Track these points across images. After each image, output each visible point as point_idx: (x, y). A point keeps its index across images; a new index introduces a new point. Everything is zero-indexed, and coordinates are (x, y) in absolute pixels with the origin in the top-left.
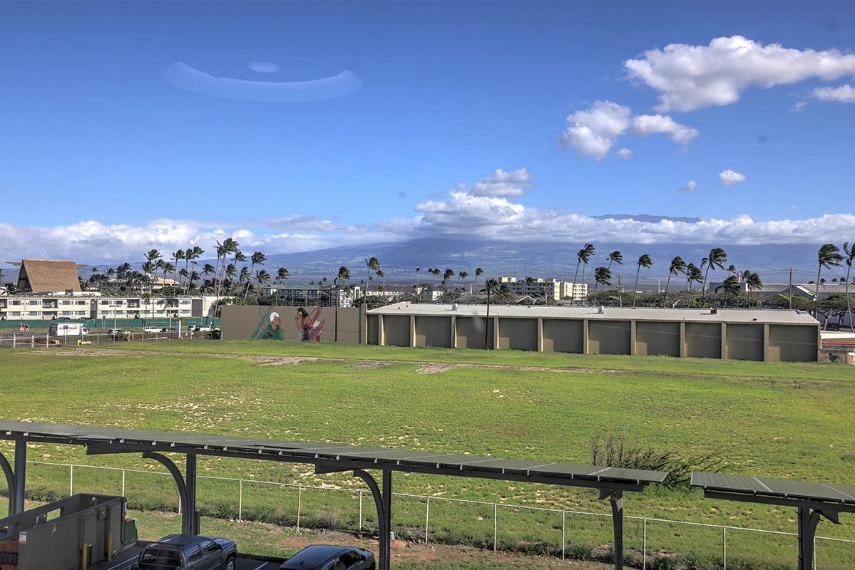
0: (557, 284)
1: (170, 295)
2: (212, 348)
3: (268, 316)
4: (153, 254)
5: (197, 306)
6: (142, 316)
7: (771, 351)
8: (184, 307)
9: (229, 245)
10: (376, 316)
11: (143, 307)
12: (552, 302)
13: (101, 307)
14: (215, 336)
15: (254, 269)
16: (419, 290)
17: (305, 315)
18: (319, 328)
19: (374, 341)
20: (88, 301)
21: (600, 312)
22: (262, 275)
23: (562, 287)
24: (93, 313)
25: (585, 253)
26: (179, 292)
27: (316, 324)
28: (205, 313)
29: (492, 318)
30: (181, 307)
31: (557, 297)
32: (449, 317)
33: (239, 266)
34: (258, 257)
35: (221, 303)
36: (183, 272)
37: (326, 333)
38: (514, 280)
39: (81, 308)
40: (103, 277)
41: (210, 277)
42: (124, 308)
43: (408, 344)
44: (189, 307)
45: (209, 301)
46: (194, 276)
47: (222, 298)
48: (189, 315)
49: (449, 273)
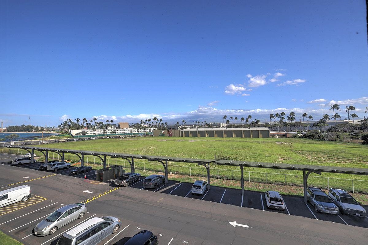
0: (221, 124)
1: (145, 128)
2: (151, 138)
3: (162, 132)
4: (142, 121)
5: (150, 130)
6: (140, 132)
7: (260, 135)
8: (148, 131)
9: (155, 118)
10: (182, 131)
11: (140, 131)
12: (220, 127)
13: (132, 131)
14: (152, 136)
15: (161, 123)
16: (194, 126)
17: (169, 131)
18: (172, 134)
19: (182, 136)
20: (130, 130)
21: (226, 129)
22: (163, 124)
23: (222, 124)
24: (131, 132)
25: (225, 117)
26: (147, 127)
27: (171, 133)
28: (152, 131)
29: (205, 131)
30: (147, 130)
31: (221, 126)
32: (197, 131)
33: (158, 122)
34: (161, 120)
35: (154, 129)
36: (148, 124)
37: (173, 135)
38: (212, 123)
39: (129, 131)
40: (134, 125)
41: (153, 124)
42: (136, 131)
43: (189, 137)
44: (148, 130)
45: (152, 129)
46: (150, 124)
47: (154, 128)
48: (149, 132)
49: (199, 122)
